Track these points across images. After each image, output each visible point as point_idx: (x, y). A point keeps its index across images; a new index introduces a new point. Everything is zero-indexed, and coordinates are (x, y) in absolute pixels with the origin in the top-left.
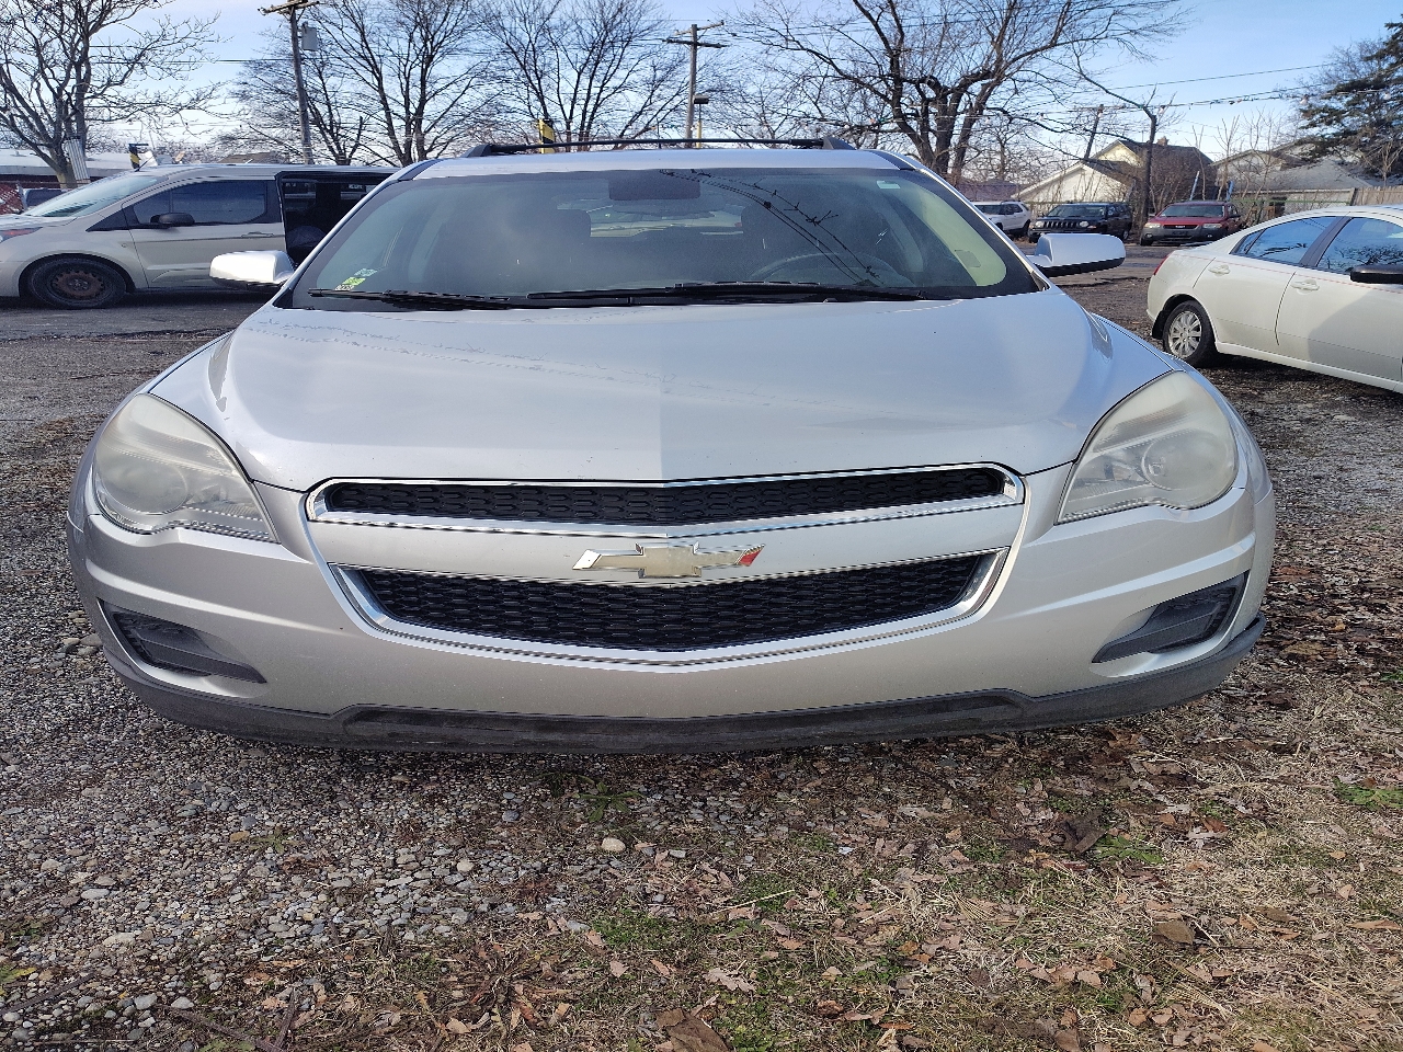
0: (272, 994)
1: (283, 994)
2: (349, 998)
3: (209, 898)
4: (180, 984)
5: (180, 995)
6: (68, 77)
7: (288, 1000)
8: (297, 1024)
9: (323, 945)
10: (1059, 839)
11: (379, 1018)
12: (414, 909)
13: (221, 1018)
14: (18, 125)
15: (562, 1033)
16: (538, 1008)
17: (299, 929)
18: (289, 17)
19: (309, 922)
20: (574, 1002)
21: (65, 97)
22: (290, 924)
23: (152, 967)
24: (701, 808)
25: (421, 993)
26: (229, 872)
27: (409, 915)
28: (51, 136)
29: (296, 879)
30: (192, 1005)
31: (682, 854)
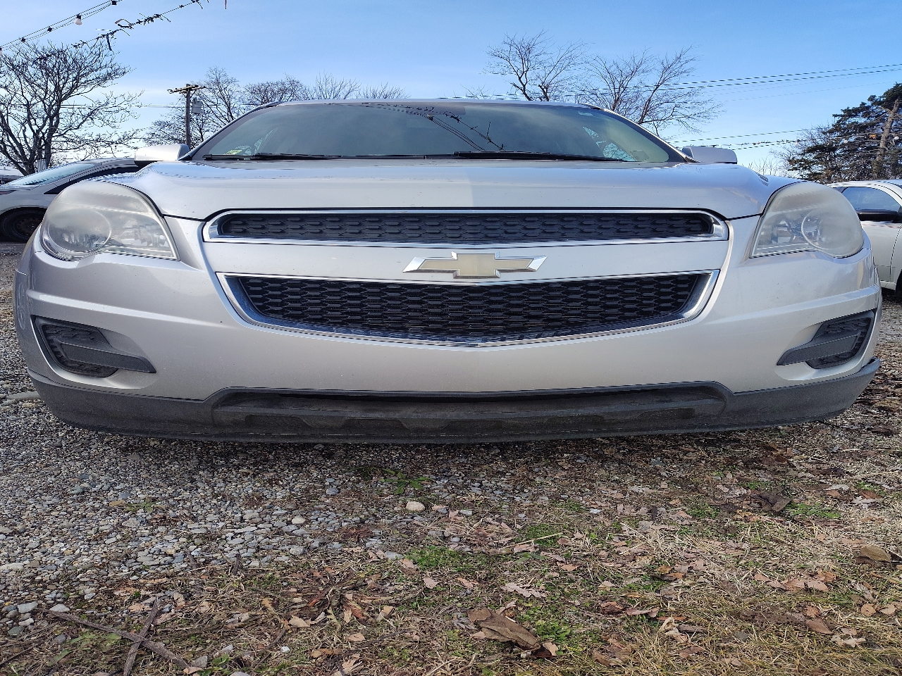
0: (137, 602)
1: (148, 601)
2: (205, 603)
3: (89, 541)
4: (59, 595)
5: (59, 603)
6: (44, 125)
7: (151, 605)
8: (159, 621)
9: (182, 570)
10: (756, 505)
11: (230, 616)
12: (258, 547)
13: (92, 618)
14: (8, 150)
15: (389, 626)
16: (367, 609)
17: (162, 560)
18: (186, 94)
19: (171, 555)
20: (397, 605)
21: (41, 135)
22: (155, 557)
23: (35, 584)
24: (479, 487)
25: (266, 599)
26: (107, 525)
27: (254, 550)
28: (28, 158)
29: (161, 529)
30: (67, 610)
31: (470, 513)
